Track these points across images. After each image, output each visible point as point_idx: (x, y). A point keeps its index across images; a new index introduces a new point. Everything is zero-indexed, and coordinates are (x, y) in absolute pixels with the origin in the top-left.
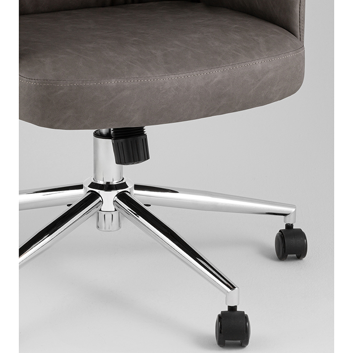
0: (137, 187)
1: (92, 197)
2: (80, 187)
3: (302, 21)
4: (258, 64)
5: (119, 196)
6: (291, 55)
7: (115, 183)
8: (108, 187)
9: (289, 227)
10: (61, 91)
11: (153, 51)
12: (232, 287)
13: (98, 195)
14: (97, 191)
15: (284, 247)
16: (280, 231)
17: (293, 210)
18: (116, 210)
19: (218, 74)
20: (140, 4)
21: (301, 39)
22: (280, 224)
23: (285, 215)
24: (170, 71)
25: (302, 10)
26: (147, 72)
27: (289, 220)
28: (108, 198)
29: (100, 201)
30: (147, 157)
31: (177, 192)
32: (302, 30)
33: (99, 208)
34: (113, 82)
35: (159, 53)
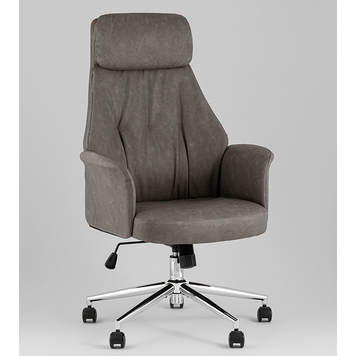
0: (190, 283)
1: (170, 286)
2: (164, 283)
4: (246, 218)
5: (182, 286)
6: (261, 214)
7: (180, 279)
8: (177, 282)
9: (264, 306)
11: (198, 211)
12: (236, 320)
13: (172, 285)
14: (172, 283)
16: (260, 308)
17: (266, 297)
18: (181, 293)
19: (227, 221)
22: (260, 304)
23: (263, 300)
24: (205, 219)
26: (195, 219)
27: (265, 302)
29: (173, 288)
30: (195, 265)
31: (210, 286)
33: (172, 292)
34: (180, 223)
35: (201, 212)
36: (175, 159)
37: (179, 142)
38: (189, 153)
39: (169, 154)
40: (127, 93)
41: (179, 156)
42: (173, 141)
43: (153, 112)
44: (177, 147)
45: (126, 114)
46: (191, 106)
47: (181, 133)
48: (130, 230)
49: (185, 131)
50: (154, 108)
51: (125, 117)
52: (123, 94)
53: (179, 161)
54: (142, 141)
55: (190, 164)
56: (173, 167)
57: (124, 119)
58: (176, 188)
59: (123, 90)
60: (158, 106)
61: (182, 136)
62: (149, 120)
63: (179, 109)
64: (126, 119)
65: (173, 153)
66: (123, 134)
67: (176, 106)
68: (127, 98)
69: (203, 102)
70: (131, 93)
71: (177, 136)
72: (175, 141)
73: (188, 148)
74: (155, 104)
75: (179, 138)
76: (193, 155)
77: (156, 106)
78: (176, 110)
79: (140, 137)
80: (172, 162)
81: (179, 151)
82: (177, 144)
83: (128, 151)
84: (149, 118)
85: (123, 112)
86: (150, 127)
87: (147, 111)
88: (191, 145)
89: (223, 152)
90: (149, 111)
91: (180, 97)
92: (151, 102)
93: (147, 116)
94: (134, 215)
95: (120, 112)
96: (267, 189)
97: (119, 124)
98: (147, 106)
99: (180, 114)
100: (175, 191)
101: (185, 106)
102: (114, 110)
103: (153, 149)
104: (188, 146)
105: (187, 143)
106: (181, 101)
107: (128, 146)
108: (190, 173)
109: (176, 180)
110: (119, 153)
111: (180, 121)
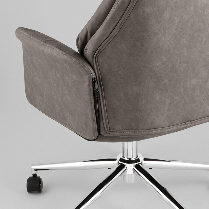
7: (133, 159)
14: (125, 164)
29: (126, 169)
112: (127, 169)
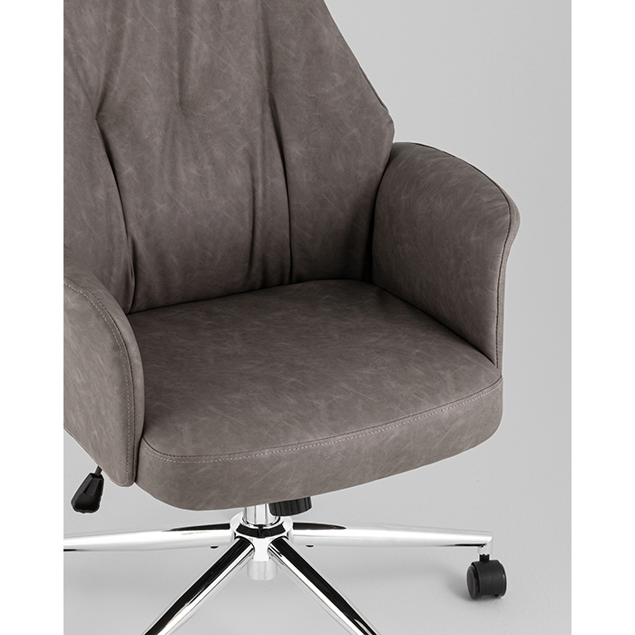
0: (297, 526)
1: (241, 545)
2: (227, 527)
3: (499, 343)
5: (274, 543)
6: (485, 394)
7: (269, 526)
9: (484, 558)
10: (203, 469)
11: (315, 402)
13: (249, 543)
14: (249, 538)
15: (478, 584)
16: (473, 564)
17: (490, 539)
20: (299, 285)
21: (498, 366)
23: (482, 545)
25: (499, 329)
26: (308, 434)
28: (262, 545)
31: (344, 528)
32: (499, 353)
34: (267, 453)
35: (322, 404)
36: (254, 191)
37: (264, 142)
38: (290, 173)
39: (238, 178)
40: (118, 20)
41: (265, 182)
42: (246, 144)
43: (193, 65)
44: (259, 159)
45: (117, 79)
46: (294, 44)
47: (268, 116)
48: (130, 470)
49: (279, 111)
50: (193, 54)
51: (116, 88)
52: (108, 26)
53: (264, 195)
54: (163, 152)
55: (294, 202)
56: (247, 214)
57: (111, 94)
58: (257, 264)
59: (109, 13)
60: (206, 48)
61: (271, 124)
62: (181, 87)
63: (263, 51)
64: (118, 94)
65: (248, 175)
66: (113, 136)
67: (253, 43)
68: (119, 34)
69: (326, 31)
70: (129, 21)
71: (258, 129)
72: (251, 144)
73: (287, 159)
74: (196, 41)
75: (263, 131)
76: (301, 176)
77: (200, 48)
78: (254, 56)
79: (158, 140)
80: (246, 200)
81: (264, 169)
82: (259, 151)
83: (125, 183)
84: (181, 81)
85: (109, 76)
86: (184, 105)
87: (176, 64)
88: (295, 150)
89: (381, 170)
90: (182, 63)
91: (265, 18)
92: (185, 39)
93: (176, 75)
94: (139, 432)
95: (102, 76)
96: (499, 315)
97: (100, 110)
98: (175, 48)
99: (264, 64)
100: (254, 270)
101: (277, 43)
102: (85, 73)
103: (193, 171)
104: (286, 153)
105: (286, 146)
106: (267, 29)
107: (127, 169)
108: (295, 225)
109: (257, 245)
110: (100, 194)
111: (265, 82)
112: (253, 549)
